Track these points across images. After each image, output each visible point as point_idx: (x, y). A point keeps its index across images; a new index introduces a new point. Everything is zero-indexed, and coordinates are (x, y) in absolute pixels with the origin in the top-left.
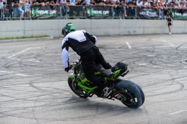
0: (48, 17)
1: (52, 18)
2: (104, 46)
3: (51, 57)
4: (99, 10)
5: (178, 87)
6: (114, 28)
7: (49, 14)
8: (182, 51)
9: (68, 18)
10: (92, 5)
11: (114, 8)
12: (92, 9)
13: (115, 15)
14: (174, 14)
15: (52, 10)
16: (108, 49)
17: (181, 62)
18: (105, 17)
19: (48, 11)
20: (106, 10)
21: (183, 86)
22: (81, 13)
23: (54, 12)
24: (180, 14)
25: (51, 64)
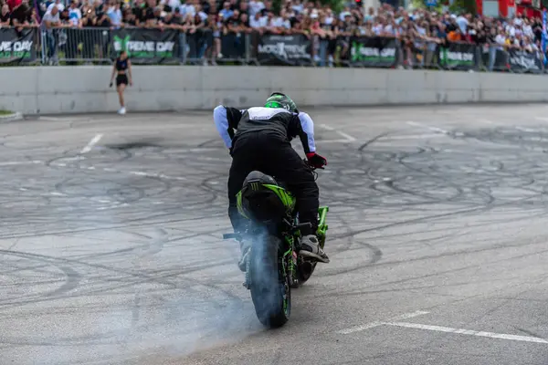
0: (9, 58)
1: (19, 62)
2: (162, 139)
3: (14, 169)
4: (145, 39)
5: (364, 255)
6: (185, 90)
7: (12, 52)
8: (377, 155)
9: (62, 63)
10: (127, 26)
11: (188, 34)
12: (128, 37)
13: (190, 55)
14: (357, 50)
15: (21, 40)
16: (167, 147)
17: (373, 187)
18: (161, 60)
19: (9, 43)
20: (164, 41)
21: (379, 254)
22: (98, 48)
23: (26, 45)
24: (375, 52)
25: (14, 188)
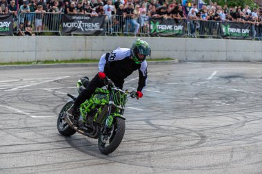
1: (176, 35)
2: (243, 74)
4: (237, 27)
6: (255, 52)
7: (173, 30)
9: (198, 37)
10: (228, 21)
11: (256, 26)
12: (229, 26)
13: (256, 36)
15: (177, 25)
18: (244, 38)
20: (245, 29)
22: (215, 31)
23: (180, 27)
25: (175, 96)
